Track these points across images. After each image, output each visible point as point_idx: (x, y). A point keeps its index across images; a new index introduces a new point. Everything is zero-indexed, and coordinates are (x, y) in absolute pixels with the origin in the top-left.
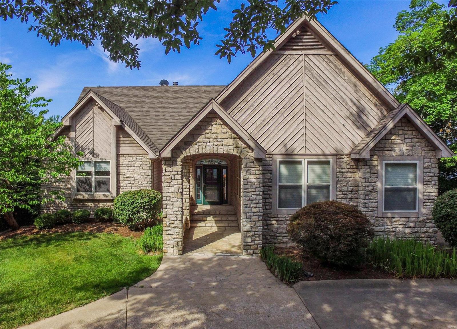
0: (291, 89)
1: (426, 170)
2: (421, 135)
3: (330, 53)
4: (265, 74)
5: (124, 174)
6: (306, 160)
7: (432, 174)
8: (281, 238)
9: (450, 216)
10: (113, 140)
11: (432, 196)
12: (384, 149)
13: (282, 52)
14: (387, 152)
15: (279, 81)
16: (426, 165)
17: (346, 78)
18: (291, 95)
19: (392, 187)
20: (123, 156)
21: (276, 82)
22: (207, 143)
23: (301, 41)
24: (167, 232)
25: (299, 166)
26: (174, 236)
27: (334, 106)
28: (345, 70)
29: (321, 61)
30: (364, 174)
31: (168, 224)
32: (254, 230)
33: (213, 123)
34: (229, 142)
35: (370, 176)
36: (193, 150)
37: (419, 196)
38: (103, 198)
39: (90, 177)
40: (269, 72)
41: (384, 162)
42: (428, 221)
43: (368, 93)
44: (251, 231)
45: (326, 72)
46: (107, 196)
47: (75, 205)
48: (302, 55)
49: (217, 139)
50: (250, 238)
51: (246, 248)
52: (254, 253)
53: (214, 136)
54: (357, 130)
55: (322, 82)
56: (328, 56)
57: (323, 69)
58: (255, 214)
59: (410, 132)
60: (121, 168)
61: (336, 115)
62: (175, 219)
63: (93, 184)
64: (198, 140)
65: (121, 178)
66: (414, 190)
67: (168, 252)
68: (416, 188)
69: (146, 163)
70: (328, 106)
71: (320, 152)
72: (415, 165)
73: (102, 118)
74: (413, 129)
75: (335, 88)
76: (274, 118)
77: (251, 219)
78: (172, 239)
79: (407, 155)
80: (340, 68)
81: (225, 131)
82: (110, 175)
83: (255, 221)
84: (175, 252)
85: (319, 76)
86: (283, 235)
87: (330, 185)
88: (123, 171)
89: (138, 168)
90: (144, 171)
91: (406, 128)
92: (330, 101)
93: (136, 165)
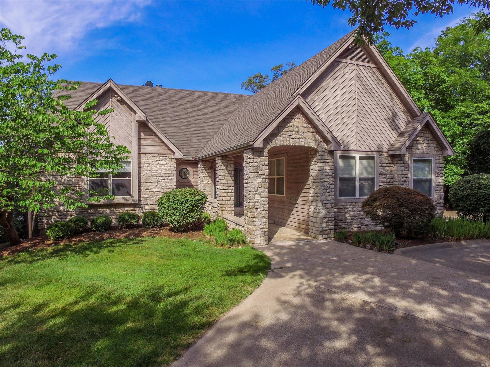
0: (347, 93)
1: (437, 165)
2: (434, 138)
3: (374, 66)
4: (328, 78)
5: (145, 175)
6: (358, 155)
7: (440, 169)
8: (341, 224)
9: (470, 195)
10: (134, 137)
11: (440, 185)
12: (413, 148)
13: (340, 60)
14: (414, 150)
15: (338, 85)
16: (437, 161)
17: (384, 88)
18: (347, 99)
19: (418, 178)
20: (144, 155)
21: (336, 86)
22: (290, 135)
23: (353, 52)
24: (255, 222)
25: (352, 161)
26: (261, 226)
27: (377, 110)
28: (384, 81)
29: (367, 72)
30: (400, 168)
31: (255, 215)
32: (328, 216)
33: (296, 117)
34: (308, 135)
35: (403, 169)
36: (278, 142)
37: (433, 184)
38: (123, 202)
39: (107, 178)
40: (330, 76)
41: (413, 158)
42: (438, 205)
43: (399, 103)
44: (326, 217)
45: (371, 82)
46: (126, 200)
47: (85, 213)
48: (355, 64)
49: (298, 132)
50: (325, 224)
51: (322, 233)
52: (328, 238)
53: (296, 129)
54: (392, 132)
55: (369, 90)
56: (372, 68)
57: (369, 79)
58: (329, 202)
59: (427, 135)
60: (143, 169)
61: (379, 118)
62: (262, 209)
63: (111, 187)
64: (283, 132)
65: (142, 180)
66: (430, 181)
67: (256, 243)
68: (431, 179)
69: (171, 164)
70: (373, 111)
71: (368, 149)
72: (430, 161)
73: (121, 112)
74: (430, 133)
75: (377, 95)
76: (335, 118)
77: (325, 206)
78: (259, 229)
79: (426, 153)
80: (380, 79)
81: (305, 125)
82: (131, 176)
83: (329, 208)
84: (262, 242)
85: (366, 85)
86: (342, 222)
87: (374, 178)
88: (144, 173)
89: (161, 169)
90: (168, 172)
91: (425, 132)
92: (374, 106)
93: (159, 165)
